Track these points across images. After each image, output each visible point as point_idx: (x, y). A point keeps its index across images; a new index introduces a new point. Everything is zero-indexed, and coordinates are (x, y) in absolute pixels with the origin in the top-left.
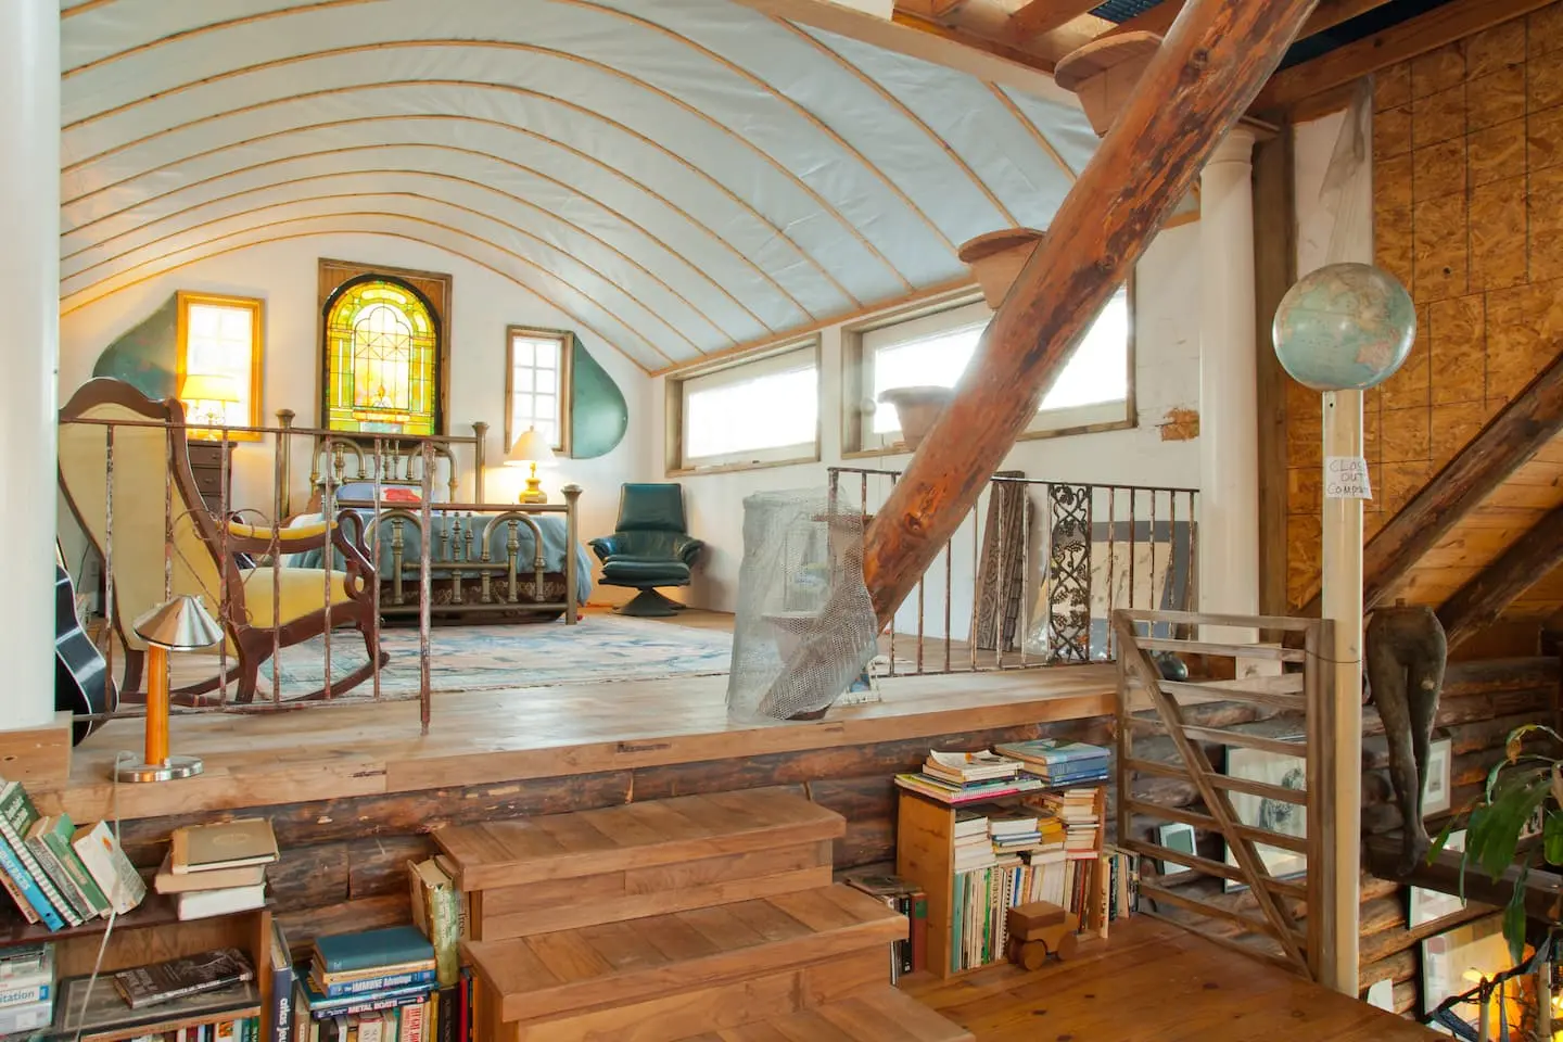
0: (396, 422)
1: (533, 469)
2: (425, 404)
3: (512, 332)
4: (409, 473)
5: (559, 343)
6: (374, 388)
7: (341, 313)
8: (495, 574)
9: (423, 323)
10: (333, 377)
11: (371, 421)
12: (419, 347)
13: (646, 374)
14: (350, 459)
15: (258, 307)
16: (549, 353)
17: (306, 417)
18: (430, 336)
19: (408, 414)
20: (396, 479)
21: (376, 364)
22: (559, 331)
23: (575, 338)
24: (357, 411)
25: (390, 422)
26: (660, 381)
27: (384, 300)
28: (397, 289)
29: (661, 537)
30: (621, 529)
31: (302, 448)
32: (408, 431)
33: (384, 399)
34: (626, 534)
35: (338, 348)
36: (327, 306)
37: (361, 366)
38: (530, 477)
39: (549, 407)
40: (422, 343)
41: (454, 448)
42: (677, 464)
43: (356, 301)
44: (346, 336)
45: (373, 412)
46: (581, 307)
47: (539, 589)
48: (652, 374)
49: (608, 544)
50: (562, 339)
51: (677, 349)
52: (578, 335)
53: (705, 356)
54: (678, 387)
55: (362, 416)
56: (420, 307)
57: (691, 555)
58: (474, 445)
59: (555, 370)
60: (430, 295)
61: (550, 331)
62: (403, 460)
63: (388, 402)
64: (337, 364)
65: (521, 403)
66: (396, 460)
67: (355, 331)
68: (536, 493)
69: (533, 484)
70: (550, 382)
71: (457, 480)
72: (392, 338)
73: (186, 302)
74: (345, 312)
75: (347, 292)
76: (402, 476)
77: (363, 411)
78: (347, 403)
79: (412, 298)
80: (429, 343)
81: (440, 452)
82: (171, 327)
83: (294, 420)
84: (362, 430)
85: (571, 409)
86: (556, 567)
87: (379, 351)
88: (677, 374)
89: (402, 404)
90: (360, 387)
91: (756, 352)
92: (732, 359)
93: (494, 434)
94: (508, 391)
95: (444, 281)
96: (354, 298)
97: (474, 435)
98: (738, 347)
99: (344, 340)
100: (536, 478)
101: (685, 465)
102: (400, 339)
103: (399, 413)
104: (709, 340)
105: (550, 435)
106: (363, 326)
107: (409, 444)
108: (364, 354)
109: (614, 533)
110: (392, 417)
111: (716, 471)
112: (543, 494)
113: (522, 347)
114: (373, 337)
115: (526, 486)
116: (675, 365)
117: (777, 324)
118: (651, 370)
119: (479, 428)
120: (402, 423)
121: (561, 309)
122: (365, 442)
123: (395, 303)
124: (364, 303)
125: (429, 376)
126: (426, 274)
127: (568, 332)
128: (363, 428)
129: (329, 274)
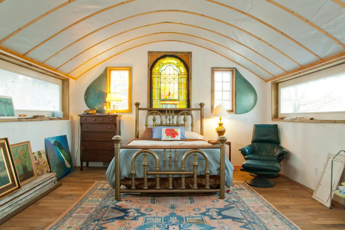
0: (174, 104)
1: (220, 119)
2: (184, 97)
3: (213, 70)
4: (177, 121)
5: (231, 72)
6: (167, 93)
7: (156, 69)
8: (187, 176)
9: (183, 69)
10: (154, 90)
11: (166, 104)
12: (182, 78)
13: (264, 81)
14: (158, 117)
15: (130, 69)
16: (227, 76)
17: (144, 104)
18: (185, 74)
19: (178, 101)
20: (173, 124)
21: (167, 85)
22: (231, 68)
23: (236, 70)
24: (161, 101)
25: (172, 104)
26: (269, 83)
27: (170, 63)
28: (174, 59)
29: (269, 146)
30: (253, 142)
31: (143, 114)
32: (178, 107)
33: (171, 96)
34: (255, 144)
35: (155, 80)
36: (152, 67)
37: (163, 86)
38: (219, 122)
39: (228, 96)
40: (182, 76)
41: (193, 112)
42: (276, 116)
43: (161, 64)
44: (158, 76)
45: (167, 101)
46: (238, 58)
47: (208, 182)
48: (266, 81)
49: (247, 150)
50: (232, 71)
51: (276, 71)
52: (237, 68)
53: (287, 73)
54: (276, 86)
55: (163, 102)
56: (182, 64)
57: (282, 156)
58: (200, 111)
59: (230, 82)
60: (185, 59)
61: (227, 68)
62: (176, 117)
63: (171, 97)
64: (155, 86)
65: (217, 95)
66: (173, 117)
67: (161, 74)
68: (221, 128)
69: (221, 125)
70: (228, 86)
71: (194, 123)
72: (173, 76)
73: (110, 70)
74: (157, 68)
75: (158, 62)
76: (175, 123)
77: (163, 101)
78: (158, 98)
79: (179, 61)
80: (185, 76)
81: (188, 114)
82: (105, 78)
83: (140, 105)
84: (163, 108)
85: (235, 96)
86: (215, 173)
87: (168, 80)
88: (275, 81)
89: (176, 97)
90: (162, 93)
91: (312, 69)
92: (300, 73)
93: (207, 106)
94: (212, 91)
95: (189, 54)
96: (160, 63)
97: (200, 107)
98: (302, 68)
99: (157, 77)
100: (222, 122)
101: (280, 116)
102: (175, 76)
103: (175, 101)
104: (288, 65)
105: (228, 106)
106: (163, 73)
107: (177, 112)
108: (164, 82)
109: (251, 143)
110: (173, 102)
111: (293, 121)
112: (224, 128)
113: (218, 75)
114: (166, 76)
115: (218, 125)
116: (275, 77)
117: (322, 54)
118: (266, 79)
119: (202, 105)
120: (176, 104)
121: (231, 60)
122: (162, 111)
123: (173, 64)
124: (163, 65)
125: (185, 88)
126: (183, 53)
127: (234, 68)
128: (164, 107)
129: (152, 56)
